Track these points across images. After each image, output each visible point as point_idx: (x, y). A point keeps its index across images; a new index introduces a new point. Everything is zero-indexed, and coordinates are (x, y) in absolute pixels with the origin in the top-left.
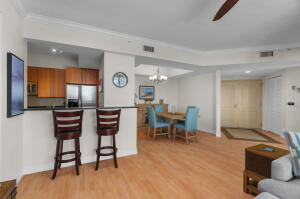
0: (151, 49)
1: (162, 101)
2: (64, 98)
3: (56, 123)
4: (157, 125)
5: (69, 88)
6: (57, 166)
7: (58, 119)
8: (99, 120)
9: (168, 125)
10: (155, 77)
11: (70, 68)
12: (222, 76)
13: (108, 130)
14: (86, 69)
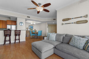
0: (29, 17)
1: (35, 30)
2: (6, 28)
3: (4, 33)
4: (32, 35)
5: (8, 26)
6: (5, 43)
7: (5, 32)
8: (15, 32)
9: (35, 35)
10: (32, 23)
11: (8, 20)
12: (48, 24)
13: (18, 35)
14: (13, 21)
